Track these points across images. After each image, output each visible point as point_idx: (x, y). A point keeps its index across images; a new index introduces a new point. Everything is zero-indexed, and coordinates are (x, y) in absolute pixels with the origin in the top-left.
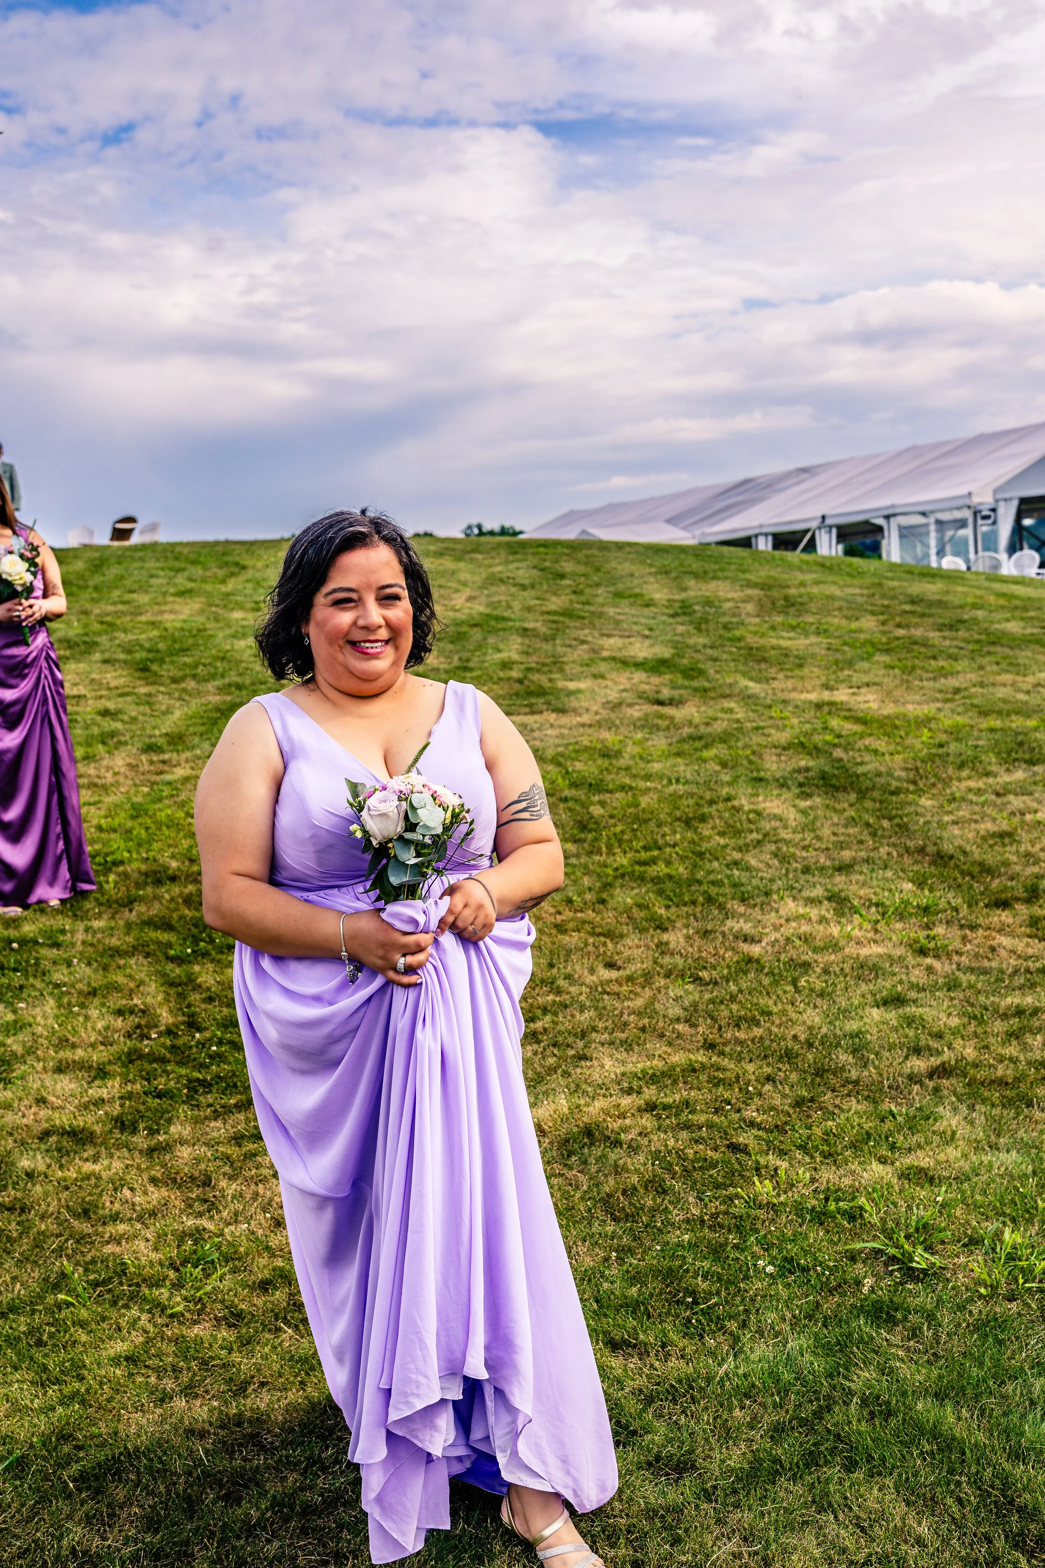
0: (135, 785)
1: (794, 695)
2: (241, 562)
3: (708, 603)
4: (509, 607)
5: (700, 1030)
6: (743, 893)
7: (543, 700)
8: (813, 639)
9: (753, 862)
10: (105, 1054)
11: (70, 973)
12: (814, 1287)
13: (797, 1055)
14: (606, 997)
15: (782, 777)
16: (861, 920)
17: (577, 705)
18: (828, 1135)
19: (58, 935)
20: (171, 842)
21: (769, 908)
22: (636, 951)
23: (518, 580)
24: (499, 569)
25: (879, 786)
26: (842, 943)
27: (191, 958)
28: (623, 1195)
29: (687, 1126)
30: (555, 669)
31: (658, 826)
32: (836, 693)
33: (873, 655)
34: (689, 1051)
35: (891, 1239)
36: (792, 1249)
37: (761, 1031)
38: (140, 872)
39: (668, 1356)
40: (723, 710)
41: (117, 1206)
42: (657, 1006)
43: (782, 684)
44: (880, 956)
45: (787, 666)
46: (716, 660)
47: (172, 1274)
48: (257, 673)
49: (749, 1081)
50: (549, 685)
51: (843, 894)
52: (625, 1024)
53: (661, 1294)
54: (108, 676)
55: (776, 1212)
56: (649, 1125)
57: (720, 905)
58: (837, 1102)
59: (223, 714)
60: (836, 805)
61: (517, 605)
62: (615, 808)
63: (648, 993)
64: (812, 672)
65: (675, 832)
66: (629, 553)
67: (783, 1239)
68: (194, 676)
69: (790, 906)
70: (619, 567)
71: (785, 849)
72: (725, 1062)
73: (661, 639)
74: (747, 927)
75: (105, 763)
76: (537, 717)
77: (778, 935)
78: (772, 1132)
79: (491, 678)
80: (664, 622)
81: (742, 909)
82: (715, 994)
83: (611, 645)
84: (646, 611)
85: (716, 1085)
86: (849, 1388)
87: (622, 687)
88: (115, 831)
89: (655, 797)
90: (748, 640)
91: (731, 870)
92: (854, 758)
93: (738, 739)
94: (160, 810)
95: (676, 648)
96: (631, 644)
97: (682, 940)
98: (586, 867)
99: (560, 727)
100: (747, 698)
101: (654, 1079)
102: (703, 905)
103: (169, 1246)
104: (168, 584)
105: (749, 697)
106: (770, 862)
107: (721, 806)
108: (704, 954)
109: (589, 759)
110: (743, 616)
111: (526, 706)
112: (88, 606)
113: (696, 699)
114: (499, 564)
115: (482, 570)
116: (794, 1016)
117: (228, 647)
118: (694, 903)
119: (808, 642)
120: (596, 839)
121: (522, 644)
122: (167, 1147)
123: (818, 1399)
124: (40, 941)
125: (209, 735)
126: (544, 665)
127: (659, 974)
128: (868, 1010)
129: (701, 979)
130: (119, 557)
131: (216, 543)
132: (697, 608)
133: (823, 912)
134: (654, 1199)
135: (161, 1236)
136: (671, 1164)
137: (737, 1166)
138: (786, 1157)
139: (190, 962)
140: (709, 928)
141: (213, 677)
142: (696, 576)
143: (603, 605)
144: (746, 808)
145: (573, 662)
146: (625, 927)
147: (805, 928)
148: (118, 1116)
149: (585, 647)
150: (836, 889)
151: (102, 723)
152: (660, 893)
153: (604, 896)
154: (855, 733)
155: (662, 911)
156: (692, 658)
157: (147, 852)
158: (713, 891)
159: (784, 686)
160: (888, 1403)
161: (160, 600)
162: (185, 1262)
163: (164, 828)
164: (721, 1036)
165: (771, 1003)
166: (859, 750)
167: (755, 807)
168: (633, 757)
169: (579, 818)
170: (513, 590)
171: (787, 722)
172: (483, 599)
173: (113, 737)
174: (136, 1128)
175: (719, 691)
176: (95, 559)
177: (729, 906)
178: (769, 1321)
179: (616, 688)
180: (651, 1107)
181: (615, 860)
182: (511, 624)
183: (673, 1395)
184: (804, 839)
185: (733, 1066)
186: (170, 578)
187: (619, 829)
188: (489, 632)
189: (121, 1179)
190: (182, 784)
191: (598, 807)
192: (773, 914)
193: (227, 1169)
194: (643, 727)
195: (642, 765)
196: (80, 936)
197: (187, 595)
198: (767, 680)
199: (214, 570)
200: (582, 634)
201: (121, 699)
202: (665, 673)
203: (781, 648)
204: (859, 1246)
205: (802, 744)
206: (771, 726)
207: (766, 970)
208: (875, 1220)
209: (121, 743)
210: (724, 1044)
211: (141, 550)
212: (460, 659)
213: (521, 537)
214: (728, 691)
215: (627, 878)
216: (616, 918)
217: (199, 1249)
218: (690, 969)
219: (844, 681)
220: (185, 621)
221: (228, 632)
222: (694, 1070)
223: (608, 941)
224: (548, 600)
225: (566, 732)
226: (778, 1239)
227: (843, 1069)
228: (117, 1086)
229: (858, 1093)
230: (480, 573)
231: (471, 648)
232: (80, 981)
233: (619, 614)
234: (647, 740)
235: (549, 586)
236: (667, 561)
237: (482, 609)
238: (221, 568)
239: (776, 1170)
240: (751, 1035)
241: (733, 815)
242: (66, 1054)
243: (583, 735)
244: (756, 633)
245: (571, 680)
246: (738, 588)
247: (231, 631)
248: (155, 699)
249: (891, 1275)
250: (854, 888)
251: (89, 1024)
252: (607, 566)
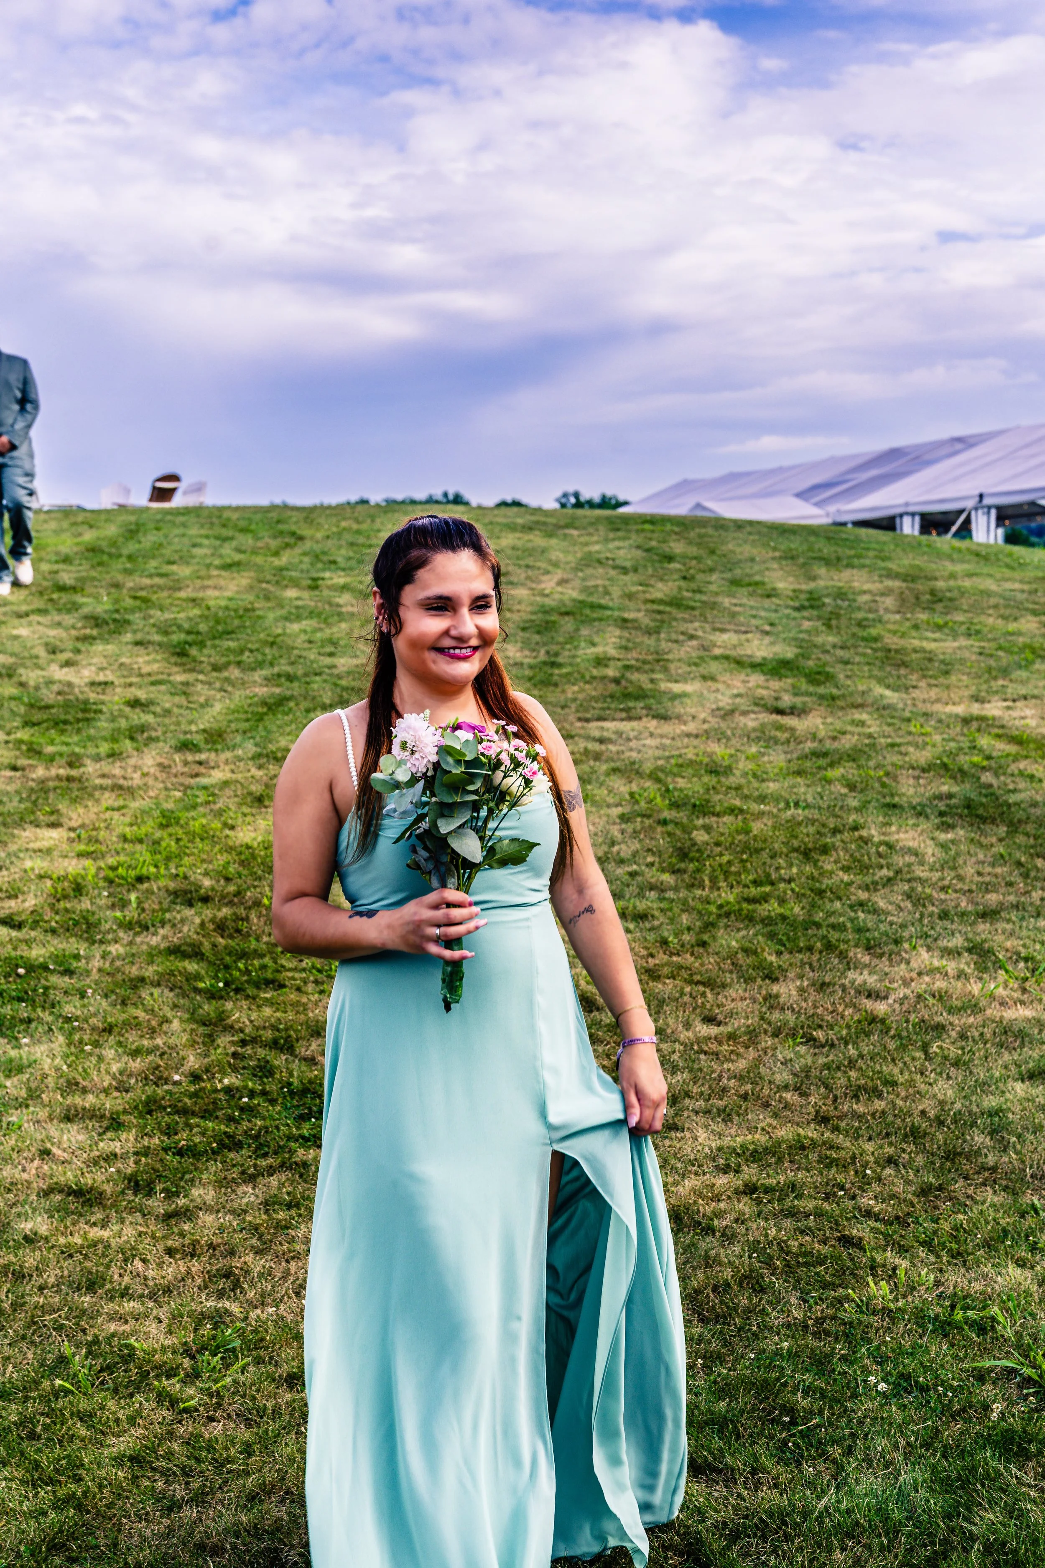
0: (166, 789)
1: (938, 707)
2: (299, 532)
3: (840, 594)
4: (607, 593)
5: (812, 1100)
6: (868, 940)
7: (642, 704)
8: (963, 642)
9: (882, 904)
10: (119, 1101)
11: (84, 1006)
12: (934, 1411)
13: (925, 1134)
14: (702, 1057)
15: (920, 804)
16: (1006, 977)
17: (682, 711)
18: (957, 1230)
19: (71, 961)
20: (205, 857)
21: (898, 958)
22: (740, 1004)
23: (618, 562)
24: (597, 547)
25: (1033, 818)
26: (983, 1003)
27: (223, 993)
28: (713, 1291)
29: (792, 1213)
30: (658, 668)
31: (772, 857)
32: (987, 706)
33: (1033, 662)
34: (798, 1125)
35: (1027, 1357)
36: (910, 1364)
37: (883, 1104)
38: (167, 891)
39: (758, 1485)
40: (853, 722)
41: (127, 1279)
42: (762, 1070)
43: (923, 693)
44: (1028, 1020)
45: (931, 673)
46: (847, 663)
47: (187, 1362)
48: (312, 662)
49: (867, 1163)
50: (650, 686)
51: (986, 945)
52: (724, 1090)
53: (753, 1410)
54: (140, 660)
55: (892, 1319)
56: (747, 1210)
57: (841, 953)
58: (970, 1191)
59: (270, 709)
60: (982, 839)
61: (616, 592)
62: (722, 834)
63: (752, 1053)
64: (960, 680)
65: (791, 865)
66: (750, 533)
67: (900, 1352)
68: (239, 663)
69: (924, 958)
70: (738, 550)
71: (920, 889)
72: (840, 1139)
73: (783, 636)
74: (872, 981)
75: (132, 761)
76: (634, 724)
77: (908, 992)
78: (891, 1224)
79: (583, 677)
80: (788, 617)
81: (866, 959)
82: (830, 1058)
83: (726, 640)
84: (767, 603)
85: (829, 1166)
86: (970, 1532)
87: (735, 691)
88: (141, 841)
89: (770, 823)
90: (886, 640)
91: (856, 912)
92: (1006, 784)
93: (869, 758)
94: (194, 819)
95: (801, 647)
96: (748, 641)
97: (794, 993)
98: (685, 902)
99: (662, 736)
100: (882, 709)
101: (755, 1155)
102: (821, 952)
103: (185, 1328)
104: (213, 555)
105: (884, 708)
106: (902, 905)
107: (846, 836)
108: (819, 1011)
109: (694, 776)
110: (882, 612)
111: (622, 710)
112: (120, 578)
113: (822, 708)
114: (597, 542)
115: (576, 548)
116: (923, 1087)
117: (279, 631)
118: (810, 949)
119: (956, 644)
120: (698, 870)
121: (620, 637)
122: (186, 1214)
123: (933, 1543)
124: (51, 967)
125: (254, 733)
126: (645, 662)
127: (766, 1032)
128: (1010, 1083)
129: (815, 1040)
130: (158, 521)
131: (273, 508)
132: (827, 600)
133: (962, 966)
134: (750, 1298)
135: (175, 1317)
136: (771, 1258)
137: (848, 1263)
138: (908, 1255)
139: (221, 998)
140: (827, 979)
141: (260, 665)
142: (827, 562)
143: (717, 594)
144: (876, 839)
145: (680, 660)
146: (728, 975)
147: (940, 984)
148: (131, 1175)
149: (694, 643)
150: (978, 939)
151: (131, 715)
152: (771, 936)
153: (705, 937)
154: (1008, 755)
155: (773, 958)
156: (819, 659)
157: (177, 867)
158: (834, 936)
159: (926, 696)
160: (1015, 1551)
161: (203, 573)
162: (202, 1349)
163: (198, 840)
164: (836, 1108)
165: (896, 1071)
166: (1012, 775)
167: (886, 838)
168: (745, 775)
169: (679, 844)
170: (612, 573)
171: (928, 739)
172: (577, 583)
173: (143, 732)
174: (152, 1189)
175: (849, 700)
176: (131, 524)
177: (851, 954)
178: (879, 1448)
179: (728, 692)
180: (750, 1189)
181: (720, 896)
182: (609, 613)
183: (762, 1531)
184: (943, 879)
185: (848, 1144)
186: (215, 548)
187: (725, 859)
188: (582, 622)
189: (133, 1248)
190: (220, 790)
191: (702, 832)
192: (903, 966)
193: (254, 1241)
194: (759, 739)
195: (756, 784)
196: (96, 963)
197: (234, 569)
198: (907, 689)
199: (267, 540)
200: (690, 628)
201: (153, 688)
202: (786, 677)
203: (924, 651)
204: (988, 1363)
205: (945, 766)
206: (908, 743)
207: (892, 1033)
208: (1009, 1333)
209: (151, 739)
210: (840, 1118)
211: (183, 514)
212: (548, 652)
213: (622, 510)
214: (859, 700)
215: (733, 917)
216: (718, 964)
217: (220, 1334)
218: (802, 1028)
219: (997, 692)
220: (230, 599)
221: (279, 613)
222: (803, 1148)
223: (708, 991)
224: (652, 586)
225: (668, 742)
226: (893, 1351)
227: (978, 1153)
228: (132, 1139)
229: (995, 1182)
230: (575, 552)
231: (561, 639)
232: (95, 1015)
233: (736, 605)
234: (763, 754)
235: (655, 570)
236: (795, 544)
237: (575, 594)
238: (275, 537)
239: (894, 1269)
240: (871, 1109)
241: (861, 847)
242: (77, 1100)
243: (687, 747)
244: (895, 633)
245: (676, 681)
246: (876, 578)
247: (283, 612)
248: (192, 689)
249: (1025, 1400)
250: (999, 938)
251: (103, 1067)
252: (724, 548)
